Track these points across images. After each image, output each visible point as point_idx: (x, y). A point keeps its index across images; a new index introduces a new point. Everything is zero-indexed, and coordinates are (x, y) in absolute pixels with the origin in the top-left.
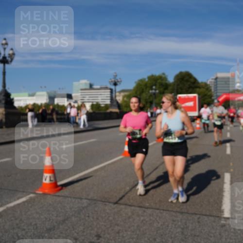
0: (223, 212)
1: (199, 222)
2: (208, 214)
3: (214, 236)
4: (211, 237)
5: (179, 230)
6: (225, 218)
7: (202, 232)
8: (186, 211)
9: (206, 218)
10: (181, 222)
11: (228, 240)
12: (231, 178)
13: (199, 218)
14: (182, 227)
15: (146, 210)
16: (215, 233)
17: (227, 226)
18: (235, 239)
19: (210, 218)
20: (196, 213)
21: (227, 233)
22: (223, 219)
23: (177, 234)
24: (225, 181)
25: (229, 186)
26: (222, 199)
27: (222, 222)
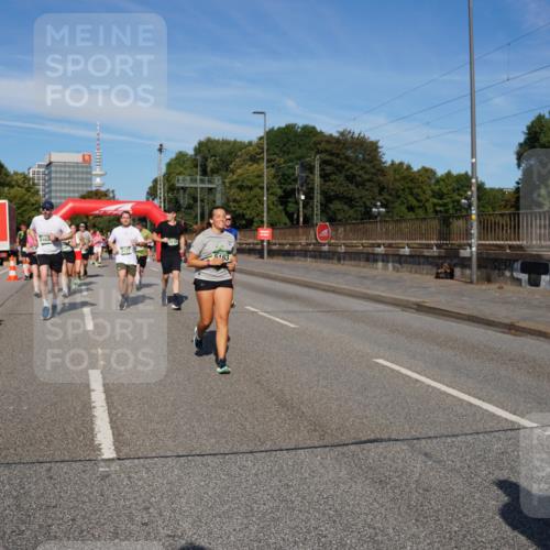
0: (100, 450)
1: (51, 478)
2: (67, 458)
3: (90, 500)
4: (84, 503)
5: (9, 501)
6: (103, 460)
7: (61, 497)
8: (16, 459)
9: (65, 467)
10: (10, 484)
11: (122, 503)
13: (49, 470)
14: (15, 494)
16: (92, 493)
17: (113, 476)
18: (135, 498)
19: (73, 464)
20: (41, 460)
21: (115, 489)
22: (102, 464)
24: (92, 387)
25: (103, 396)
26: (92, 423)
27: (101, 469)
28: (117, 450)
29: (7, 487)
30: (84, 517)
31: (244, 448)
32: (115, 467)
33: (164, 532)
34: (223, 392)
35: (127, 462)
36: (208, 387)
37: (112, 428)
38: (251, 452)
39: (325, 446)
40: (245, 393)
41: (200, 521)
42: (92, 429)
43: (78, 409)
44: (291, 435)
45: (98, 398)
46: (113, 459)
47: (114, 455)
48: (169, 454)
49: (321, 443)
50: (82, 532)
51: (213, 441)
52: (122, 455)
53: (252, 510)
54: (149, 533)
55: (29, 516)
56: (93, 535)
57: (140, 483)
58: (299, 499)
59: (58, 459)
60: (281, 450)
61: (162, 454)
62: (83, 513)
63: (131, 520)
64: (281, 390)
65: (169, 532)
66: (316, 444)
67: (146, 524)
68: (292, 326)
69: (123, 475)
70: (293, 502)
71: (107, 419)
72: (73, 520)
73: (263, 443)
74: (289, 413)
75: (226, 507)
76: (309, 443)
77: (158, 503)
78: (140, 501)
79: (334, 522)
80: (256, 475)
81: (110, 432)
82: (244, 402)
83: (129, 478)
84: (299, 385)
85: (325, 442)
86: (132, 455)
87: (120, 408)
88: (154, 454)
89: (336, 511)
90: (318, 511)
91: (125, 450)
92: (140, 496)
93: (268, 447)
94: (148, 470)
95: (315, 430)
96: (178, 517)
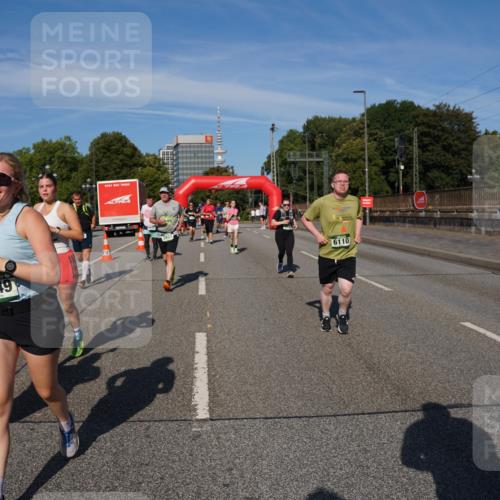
0: (195, 410)
1: (148, 436)
2: (165, 418)
3: (180, 460)
4: (174, 462)
5: (108, 458)
6: (198, 420)
7: (154, 455)
9: (162, 426)
10: (111, 441)
11: (208, 463)
12: (208, 341)
13: (148, 428)
14: (114, 451)
15: (36, 426)
16: (182, 453)
17: (205, 437)
18: (220, 459)
19: (170, 424)
21: (204, 449)
22: (196, 424)
23: (105, 468)
24: (197, 349)
25: (205, 358)
26: (192, 384)
27: (194, 429)
28: (211, 410)
29: (109, 444)
30: (172, 476)
31: (329, 411)
32: (207, 427)
33: (243, 494)
34: (316, 355)
35: (218, 423)
36: (301, 350)
37: (209, 389)
38: (335, 416)
39: (406, 411)
40: (334, 356)
41: (278, 484)
42: (191, 390)
43: (181, 370)
44: (374, 399)
45: (201, 360)
46: (205, 420)
47: (208, 416)
48: (258, 415)
49: (402, 408)
50: (169, 490)
51: (299, 404)
52: (215, 416)
53: (328, 475)
54: (228, 495)
55: (124, 472)
56: (178, 494)
57: (227, 444)
58: (375, 465)
59: (156, 418)
60: (363, 414)
61: (252, 416)
62: (172, 472)
63: (214, 480)
64: (370, 353)
65: (247, 495)
66: (398, 408)
67: (227, 485)
68: (386, 289)
69: (212, 435)
70: (368, 468)
71: (206, 380)
72: (162, 479)
73: (347, 406)
74: (375, 376)
75: (304, 470)
76: (391, 407)
77: (241, 464)
78: (225, 461)
79: (407, 490)
80: (337, 439)
81: (207, 393)
82: (334, 365)
83: (218, 438)
84: (387, 348)
85: (407, 407)
86: (224, 415)
87: (219, 369)
88: (244, 416)
89: (410, 479)
90: (392, 477)
91: (218, 411)
92: (226, 457)
93: (351, 411)
94: (236, 431)
95: (398, 395)
96: (258, 479)
